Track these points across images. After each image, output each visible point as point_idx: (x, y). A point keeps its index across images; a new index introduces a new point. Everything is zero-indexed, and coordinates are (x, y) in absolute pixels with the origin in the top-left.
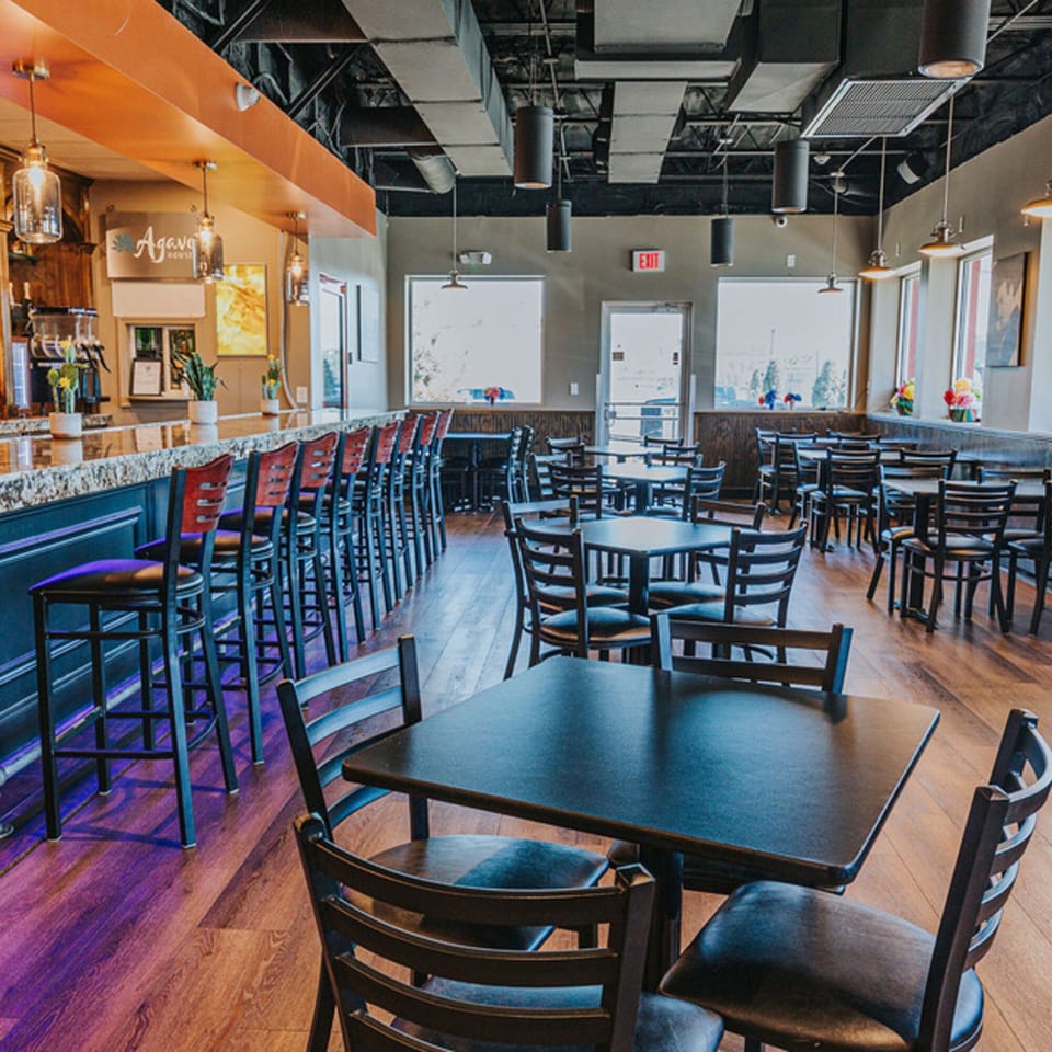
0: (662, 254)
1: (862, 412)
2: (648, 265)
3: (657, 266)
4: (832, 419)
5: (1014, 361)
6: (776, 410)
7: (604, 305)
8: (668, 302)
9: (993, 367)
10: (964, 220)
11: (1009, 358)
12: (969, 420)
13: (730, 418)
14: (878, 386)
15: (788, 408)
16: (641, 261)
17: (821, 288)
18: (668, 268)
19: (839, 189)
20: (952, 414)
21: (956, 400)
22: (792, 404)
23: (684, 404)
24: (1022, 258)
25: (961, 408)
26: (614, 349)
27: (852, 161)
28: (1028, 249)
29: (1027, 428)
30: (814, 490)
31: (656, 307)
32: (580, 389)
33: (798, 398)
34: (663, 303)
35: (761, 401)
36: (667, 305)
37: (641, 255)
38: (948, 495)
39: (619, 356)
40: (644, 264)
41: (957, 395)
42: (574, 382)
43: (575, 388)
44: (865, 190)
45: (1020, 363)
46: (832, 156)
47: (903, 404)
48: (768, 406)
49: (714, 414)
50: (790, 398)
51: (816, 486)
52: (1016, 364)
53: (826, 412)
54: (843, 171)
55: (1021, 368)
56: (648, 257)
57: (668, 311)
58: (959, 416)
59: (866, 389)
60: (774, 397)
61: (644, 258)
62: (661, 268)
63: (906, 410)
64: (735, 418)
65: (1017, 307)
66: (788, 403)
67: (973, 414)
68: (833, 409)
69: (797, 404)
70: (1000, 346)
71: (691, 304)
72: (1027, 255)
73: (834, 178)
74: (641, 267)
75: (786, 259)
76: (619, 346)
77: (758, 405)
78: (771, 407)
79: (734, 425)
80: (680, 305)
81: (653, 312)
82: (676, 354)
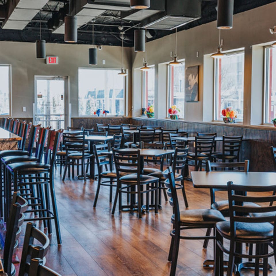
0: (57, 58)
1: (131, 117)
2: (52, 62)
3: (55, 62)
4: (120, 120)
5: (196, 99)
6: (100, 117)
7: (36, 76)
8: (59, 76)
9: (188, 101)
10: (172, 53)
11: (194, 98)
12: (177, 119)
13: (84, 119)
14: (136, 107)
15: (104, 116)
16: (50, 60)
17: (119, 73)
18: (59, 63)
19: (122, 38)
20: (171, 117)
21: (172, 112)
22: (106, 114)
23: (66, 115)
24: (197, 67)
25: (174, 115)
26: (38, 93)
27: (130, 29)
28: (198, 64)
29: (202, 120)
30: (132, 144)
31: (55, 78)
32: (27, 109)
33: (108, 112)
34: (57, 76)
35: (95, 113)
36: (59, 77)
37: (49, 58)
38: (198, 141)
39: (40, 96)
40: (51, 61)
41: (173, 110)
42: (24, 106)
43: (24, 109)
44: (130, 39)
45: (198, 100)
46: (124, 27)
47: (149, 113)
48: (97, 115)
49: (78, 118)
50: (105, 112)
51: (133, 142)
52: (197, 100)
53: (118, 117)
54: (125, 32)
55: (199, 102)
56: (52, 58)
57: (59, 79)
58: (173, 117)
59: (132, 109)
60: (100, 112)
61: (50, 59)
62: (57, 63)
63: (150, 116)
64: (86, 119)
65: (196, 83)
66: (105, 114)
67: (178, 117)
68: (120, 116)
69: (108, 114)
70: (191, 95)
71: (68, 77)
72: (199, 67)
73: (122, 34)
74: (50, 62)
75: (102, 62)
76: (40, 92)
77: (94, 115)
78: (99, 115)
79: (86, 122)
80: (63, 77)
81: (53, 79)
82: (62, 96)
